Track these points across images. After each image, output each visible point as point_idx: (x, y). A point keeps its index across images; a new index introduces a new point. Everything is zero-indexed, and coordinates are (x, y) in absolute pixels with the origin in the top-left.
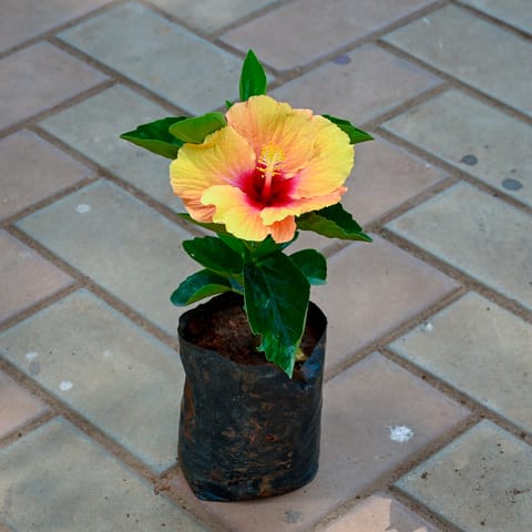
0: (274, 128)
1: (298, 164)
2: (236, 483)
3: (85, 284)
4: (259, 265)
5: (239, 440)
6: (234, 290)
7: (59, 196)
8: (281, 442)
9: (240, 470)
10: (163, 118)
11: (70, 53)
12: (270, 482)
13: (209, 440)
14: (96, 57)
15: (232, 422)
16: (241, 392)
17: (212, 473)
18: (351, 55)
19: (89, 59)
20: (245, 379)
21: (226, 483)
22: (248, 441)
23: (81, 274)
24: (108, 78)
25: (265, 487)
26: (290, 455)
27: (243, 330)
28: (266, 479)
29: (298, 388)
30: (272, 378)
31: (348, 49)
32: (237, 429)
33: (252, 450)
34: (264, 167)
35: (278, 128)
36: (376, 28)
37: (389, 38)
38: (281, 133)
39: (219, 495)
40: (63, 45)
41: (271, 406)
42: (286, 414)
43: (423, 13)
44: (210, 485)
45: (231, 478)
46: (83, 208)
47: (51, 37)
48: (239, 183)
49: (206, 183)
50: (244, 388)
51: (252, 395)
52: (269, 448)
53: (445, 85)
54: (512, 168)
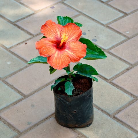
18: (55, 6)
37: (65, 2)
53: (79, 14)
54: (95, 36)
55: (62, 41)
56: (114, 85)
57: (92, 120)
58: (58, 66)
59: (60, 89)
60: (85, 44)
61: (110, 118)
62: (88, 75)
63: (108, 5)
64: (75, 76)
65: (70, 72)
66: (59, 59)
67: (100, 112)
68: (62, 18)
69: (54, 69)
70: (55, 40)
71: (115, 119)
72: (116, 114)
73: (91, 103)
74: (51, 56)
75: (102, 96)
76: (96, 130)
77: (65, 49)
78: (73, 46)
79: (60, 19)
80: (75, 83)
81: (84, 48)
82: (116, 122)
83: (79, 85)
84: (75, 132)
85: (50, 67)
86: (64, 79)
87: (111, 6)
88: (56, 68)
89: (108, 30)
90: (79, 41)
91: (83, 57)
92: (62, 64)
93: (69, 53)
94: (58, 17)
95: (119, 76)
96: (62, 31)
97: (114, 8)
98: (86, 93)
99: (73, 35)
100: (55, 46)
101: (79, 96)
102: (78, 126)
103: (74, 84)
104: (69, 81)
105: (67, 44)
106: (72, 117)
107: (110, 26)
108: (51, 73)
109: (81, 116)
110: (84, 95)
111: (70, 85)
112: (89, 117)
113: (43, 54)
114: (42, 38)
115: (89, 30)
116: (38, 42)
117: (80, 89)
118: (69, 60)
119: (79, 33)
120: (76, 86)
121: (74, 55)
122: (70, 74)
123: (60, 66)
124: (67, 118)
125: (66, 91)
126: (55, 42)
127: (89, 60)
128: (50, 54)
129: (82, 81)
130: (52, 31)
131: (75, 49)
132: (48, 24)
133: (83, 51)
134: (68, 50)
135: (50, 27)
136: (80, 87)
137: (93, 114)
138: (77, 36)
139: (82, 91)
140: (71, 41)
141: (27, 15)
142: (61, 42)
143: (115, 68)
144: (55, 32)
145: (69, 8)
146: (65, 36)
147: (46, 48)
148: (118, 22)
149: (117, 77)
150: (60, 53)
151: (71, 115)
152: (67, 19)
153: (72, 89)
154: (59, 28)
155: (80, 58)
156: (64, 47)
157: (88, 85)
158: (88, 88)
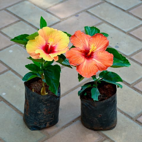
0: (50, 34)
1: (56, 43)
2: (41, 125)
3: (10, 70)
4: (46, 69)
5: (41, 114)
6: (38, 76)
7: (5, 48)
8: (52, 113)
9: (42, 121)
10: (20, 35)
11: (10, 13)
12: (49, 124)
13: (34, 115)
14: (16, 14)
15: (40, 109)
16: (42, 102)
17: (35, 123)
18: (79, 15)
19: (14, 15)
20: (43, 99)
21: (38, 125)
22: (44, 114)
23: (9, 67)
24: (19, 19)
25: (48, 125)
26: (54, 116)
27: (39, 87)
28: (48, 123)
29: (56, 99)
30: (49, 98)
31: (79, 13)
32: (41, 111)
33: (45, 116)
34: (49, 44)
35: (51, 34)
36: (86, 8)
37: (89, 11)
38: (51, 35)
39: (36, 128)
40: (8, 11)
41: (49, 104)
42: (53, 106)
43: (98, 4)
44: (34, 126)
45: (39, 123)
46: (11, 51)
47: (5, 9)
48: (42, 48)
49: (35, 49)
50: (43, 101)
51: (45, 102)
52: (49, 115)
53: (102, 22)
54: (117, 43)
55: (91, 51)
56: (136, 89)
57: (116, 123)
58: (87, 74)
59: (86, 94)
60: (112, 54)
61: (132, 121)
62: (113, 82)
63: (129, 13)
64: (100, 82)
65: (96, 79)
66: (87, 68)
67: (123, 115)
68: (89, 28)
69: (82, 77)
70: (84, 50)
71: (138, 123)
72: (138, 118)
73: (115, 107)
74: (80, 65)
75: (124, 100)
76: (119, 132)
77: (92, 58)
78: (100, 56)
79: (87, 30)
80: (100, 88)
81: (111, 58)
82: (138, 125)
83: (104, 91)
84: (99, 134)
85: (79, 74)
86: (90, 86)
87: (132, 14)
88: (85, 76)
89: (129, 37)
90: (106, 51)
91: (110, 66)
92: (91, 72)
93: (96, 62)
94: (85, 27)
95: (140, 82)
96: (90, 41)
97: (135, 16)
98: (110, 98)
99: (100, 45)
100: (83, 55)
101: (104, 101)
102: (103, 129)
103: (99, 90)
104: (95, 87)
105: (95, 53)
106: (98, 121)
107: (131, 33)
108: (79, 80)
109: (106, 120)
110: (109, 100)
111: (96, 91)
112: (113, 121)
113: (73, 62)
114: (71, 48)
115: (111, 38)
116: (68, 52)
117: (104, 94)
118: (97, 68)
119: (106, 43)
120: (101, 91)
121: (101, 64)
122: (96, 80)
123: (88, 74)
124: (92, 121)
125: (92, 97)
126: (83, 51)
127: (114, 67)
128: (79, 63)
129: (107, 87)
130: (81, 41)
131: (103, 58)
132: (77, 34)
133: (110, 60)
134: (96, 59)
135: (79, 37)
136: (104, 92)
137: (117, 118)
138: (105, 46)
139: (107, 96)
140: (99, 50)
141: (53, 23)
142: (89, 51)
143: (136, 74)
144: (83, 42)
145: (93, 16)
146: (94, 46)
147: (76, 57)
148: (138, 29)
149: (139, 82)
150: (88, 62)
151: (96, 119)
152: (93, 29)
153: (98, 95)
154: (88, 38)
155: (107, 67)
156: (92, 56)
157: (112, 91)
158: (112, 93)
